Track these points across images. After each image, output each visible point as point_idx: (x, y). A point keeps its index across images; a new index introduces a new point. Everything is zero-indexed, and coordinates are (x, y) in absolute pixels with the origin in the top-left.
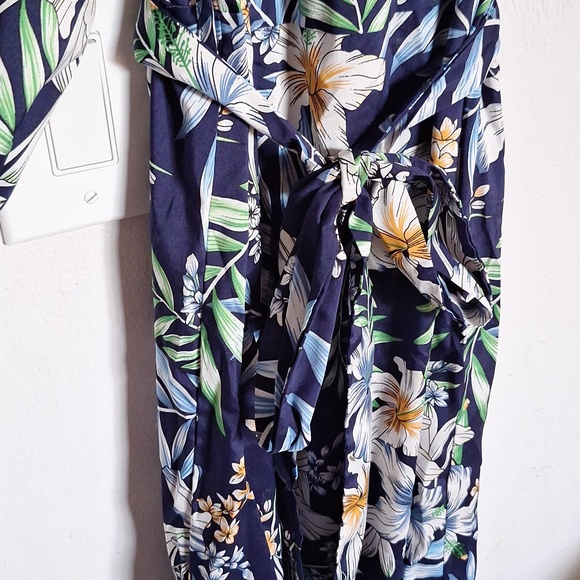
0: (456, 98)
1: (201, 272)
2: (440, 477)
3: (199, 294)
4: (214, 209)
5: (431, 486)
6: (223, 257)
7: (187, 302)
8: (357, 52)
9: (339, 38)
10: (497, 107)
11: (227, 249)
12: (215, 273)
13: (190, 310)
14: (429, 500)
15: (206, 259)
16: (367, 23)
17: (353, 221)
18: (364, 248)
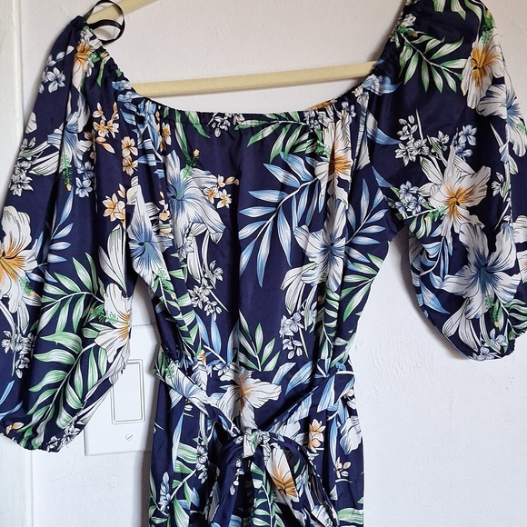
0: (319, 410)
1: (170, 483)
3: (168, 495)
4: (179, 450)
6: (182, 476)
7: (162, 498)
8: (258, 380)
9: (250, 372)
10: (355, 418)
11: (184, 472)
12: (177, 484)
13: (163, 503)
15: (174, 476)
16: (263, 367)
17: (253, 467)
18: (257, 484)
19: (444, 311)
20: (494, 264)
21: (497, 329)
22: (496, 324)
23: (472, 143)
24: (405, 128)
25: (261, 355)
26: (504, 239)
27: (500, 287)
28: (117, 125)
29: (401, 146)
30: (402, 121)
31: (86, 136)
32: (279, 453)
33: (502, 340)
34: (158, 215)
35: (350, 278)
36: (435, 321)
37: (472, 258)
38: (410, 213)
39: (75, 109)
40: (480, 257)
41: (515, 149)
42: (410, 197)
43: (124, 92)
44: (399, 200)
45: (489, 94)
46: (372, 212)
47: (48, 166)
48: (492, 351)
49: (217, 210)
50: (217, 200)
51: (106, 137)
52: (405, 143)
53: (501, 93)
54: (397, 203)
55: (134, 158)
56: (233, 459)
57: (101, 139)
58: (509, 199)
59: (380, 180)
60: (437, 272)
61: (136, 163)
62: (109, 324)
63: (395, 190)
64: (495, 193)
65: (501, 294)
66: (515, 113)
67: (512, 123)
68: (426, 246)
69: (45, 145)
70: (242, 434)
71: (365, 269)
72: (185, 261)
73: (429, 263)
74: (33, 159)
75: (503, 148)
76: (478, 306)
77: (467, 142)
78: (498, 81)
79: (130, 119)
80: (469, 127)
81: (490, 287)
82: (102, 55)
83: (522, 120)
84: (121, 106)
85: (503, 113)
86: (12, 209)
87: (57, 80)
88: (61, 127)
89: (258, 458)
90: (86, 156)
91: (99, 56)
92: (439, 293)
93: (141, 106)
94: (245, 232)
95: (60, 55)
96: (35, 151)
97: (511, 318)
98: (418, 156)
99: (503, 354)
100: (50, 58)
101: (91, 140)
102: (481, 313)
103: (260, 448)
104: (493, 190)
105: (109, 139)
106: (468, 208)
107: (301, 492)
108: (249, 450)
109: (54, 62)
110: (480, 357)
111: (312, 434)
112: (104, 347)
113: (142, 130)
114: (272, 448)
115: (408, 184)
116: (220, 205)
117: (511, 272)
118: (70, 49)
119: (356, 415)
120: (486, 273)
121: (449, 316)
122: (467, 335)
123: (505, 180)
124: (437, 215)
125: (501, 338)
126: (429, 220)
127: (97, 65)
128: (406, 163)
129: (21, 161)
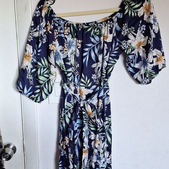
1: (64, 111)
2: (103, 152)
3: (64, 113)
4: (66, 103)
5: (102, 154)
6: (67, 109)
7: (62, 114)
8: (87, 89)
12: (66, 111)
14: (101, 156)
15: (65, 109)
16: (88, 85)
17: (83, 109)
18: (84, 113)
19: (134, 72)
20: (147, 61)
21: (147, 77)
22: (147, 76)
23: (145, 30)
24: (124, 27)
25: (87, 83)
26: (150, 55)
27: (148, 67)
28: (53, 26)
29: (123, 31)
30: (124, 25)
31: (45, 28)
32: (89, 106)
33: (148, 80)
34: (64, 49)
35: (109, 64)
36: (132, 75)
37: (142, 59)
38: (125, 48)
39: (42, 22)
40: (144, 59)
41: (155, 31)
42: (125, 44)
43: (55, 18)
44: (122, 44)
45: (149, 17)
46: (115, 48)
47: (36, 35)
48: (145, 83)
49: (78, 49)
50: (78, 46)
51: (50, 30)
52: (124, 30)
53: (152, 17)
54: (121, 45)
55: (57, 35)
56: (78, 107)
57: (48, 30)
58: (152, 45)
59: (118, 40)
60: (132, 62)
61: (57, 36)
62: (52, 74)
63: (121, 42)
64: (149, 43)
65: (148, 69)
66: (156, 22)
67: (154, 24)
68: (129, 56)
69: (35, 29)
70: (80, 101)
71: (113, 62)
72: (70, 61)
73: (130, 60)
74: (33, 32)
75: (152, 31)
76: (142, 72)
77: (143, 29)
78: (152, 14)
79: (57, 25)
80: (144, 25)
81: (146, 67)
82: (50, 8)
83: (158, 23)
84: (54, 21)
85: (152, 22)
86: (28, 45)
87: (39, 13)
88: (39, 25)
89: (84, 107)
90: (45, 33)
91: (49, 8)
92: (133, 68)
93: (59, 22)
94: (84, 54)
95: (40, 7)
96: (33, 31)
97: (151, 75)
98: (127, 34)
99: (148, 83)
100: (37, 8)
101: (46, 29)
102: (143, 73)
103: (84, 105)
104: (148, 42)
105: (51, 30)
106: (142, 47)
107: (94, 115)
108: (82, 105)
109: (38, 9)
110: (142, 84)
111: (99, 103)
112: (51, 79)
113: (60, 28)
114: (87, 105)
115: (125, 40)
116: (79, 48)
117: (151, 63)
118: (42, 6)
119: (109, 96)
120: (145, 63)
121: (136, 74)
122: (139, 79)
123: (151, 40)
124: (133, 48)
125: (148, 79)
126: (130, 49)
127: (48, 11)
128: (124, 35)
129: (30, 33)
